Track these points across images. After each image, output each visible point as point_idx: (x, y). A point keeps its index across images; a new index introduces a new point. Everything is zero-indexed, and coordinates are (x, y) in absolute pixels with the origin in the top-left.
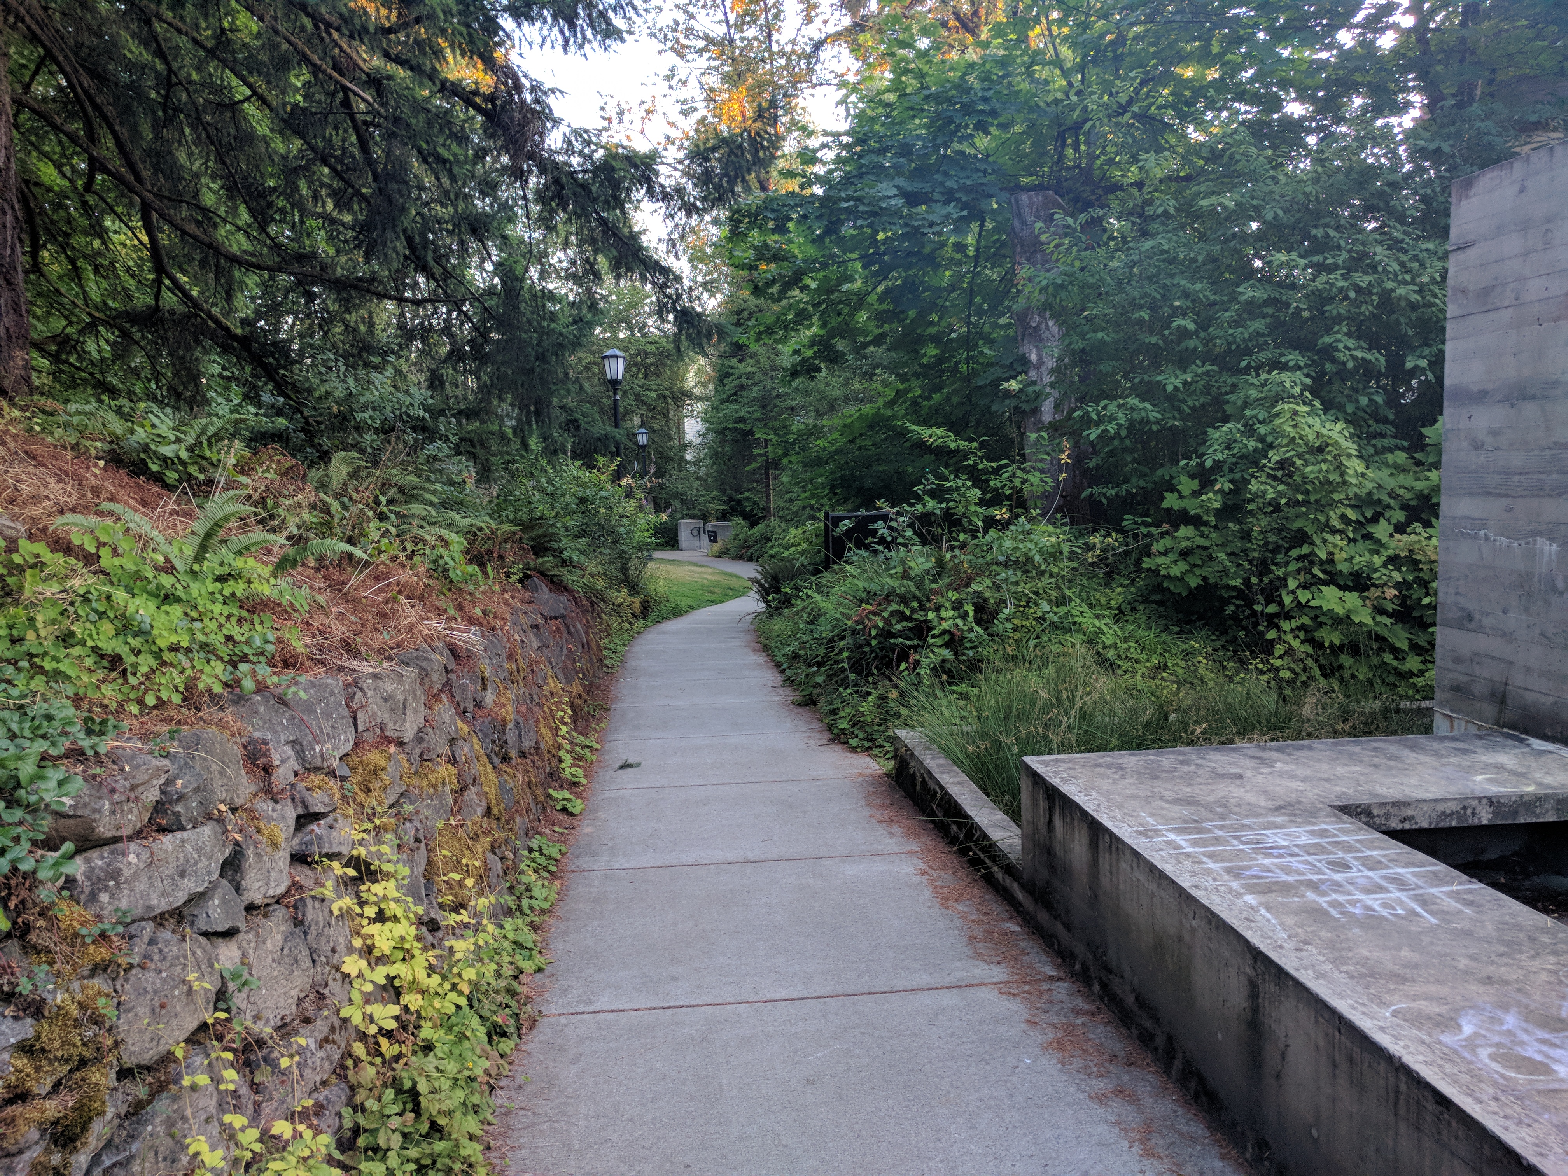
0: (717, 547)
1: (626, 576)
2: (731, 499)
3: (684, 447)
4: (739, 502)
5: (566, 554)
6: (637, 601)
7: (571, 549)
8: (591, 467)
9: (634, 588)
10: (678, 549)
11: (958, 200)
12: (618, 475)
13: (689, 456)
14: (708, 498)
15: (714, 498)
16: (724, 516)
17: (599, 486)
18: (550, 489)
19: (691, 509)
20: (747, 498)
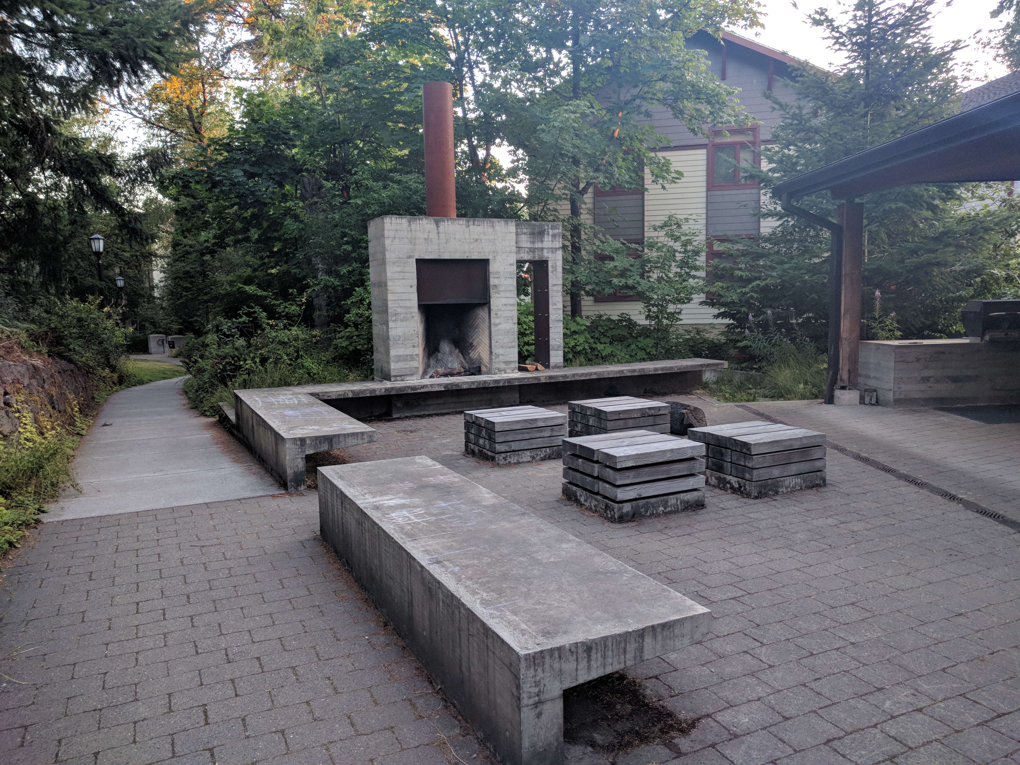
0: (174, 351)
1: (109, 363)
2: (185, 321)
3: (152, 288)
4: (191, 323)
5: (71, 346)
6: (115, 376)
7: (75, 345)
8: (83, 300)
9: (113, 369)
10: (149, 353)
11: (274, 179)
12: (101, 306)
13: (156, 294)
14: (168, 321)
15: (172, 321)
16: (180, 332)
17: (90, 312)
18: (61, 313)
19: (156, 328)
20: (196, 321)
